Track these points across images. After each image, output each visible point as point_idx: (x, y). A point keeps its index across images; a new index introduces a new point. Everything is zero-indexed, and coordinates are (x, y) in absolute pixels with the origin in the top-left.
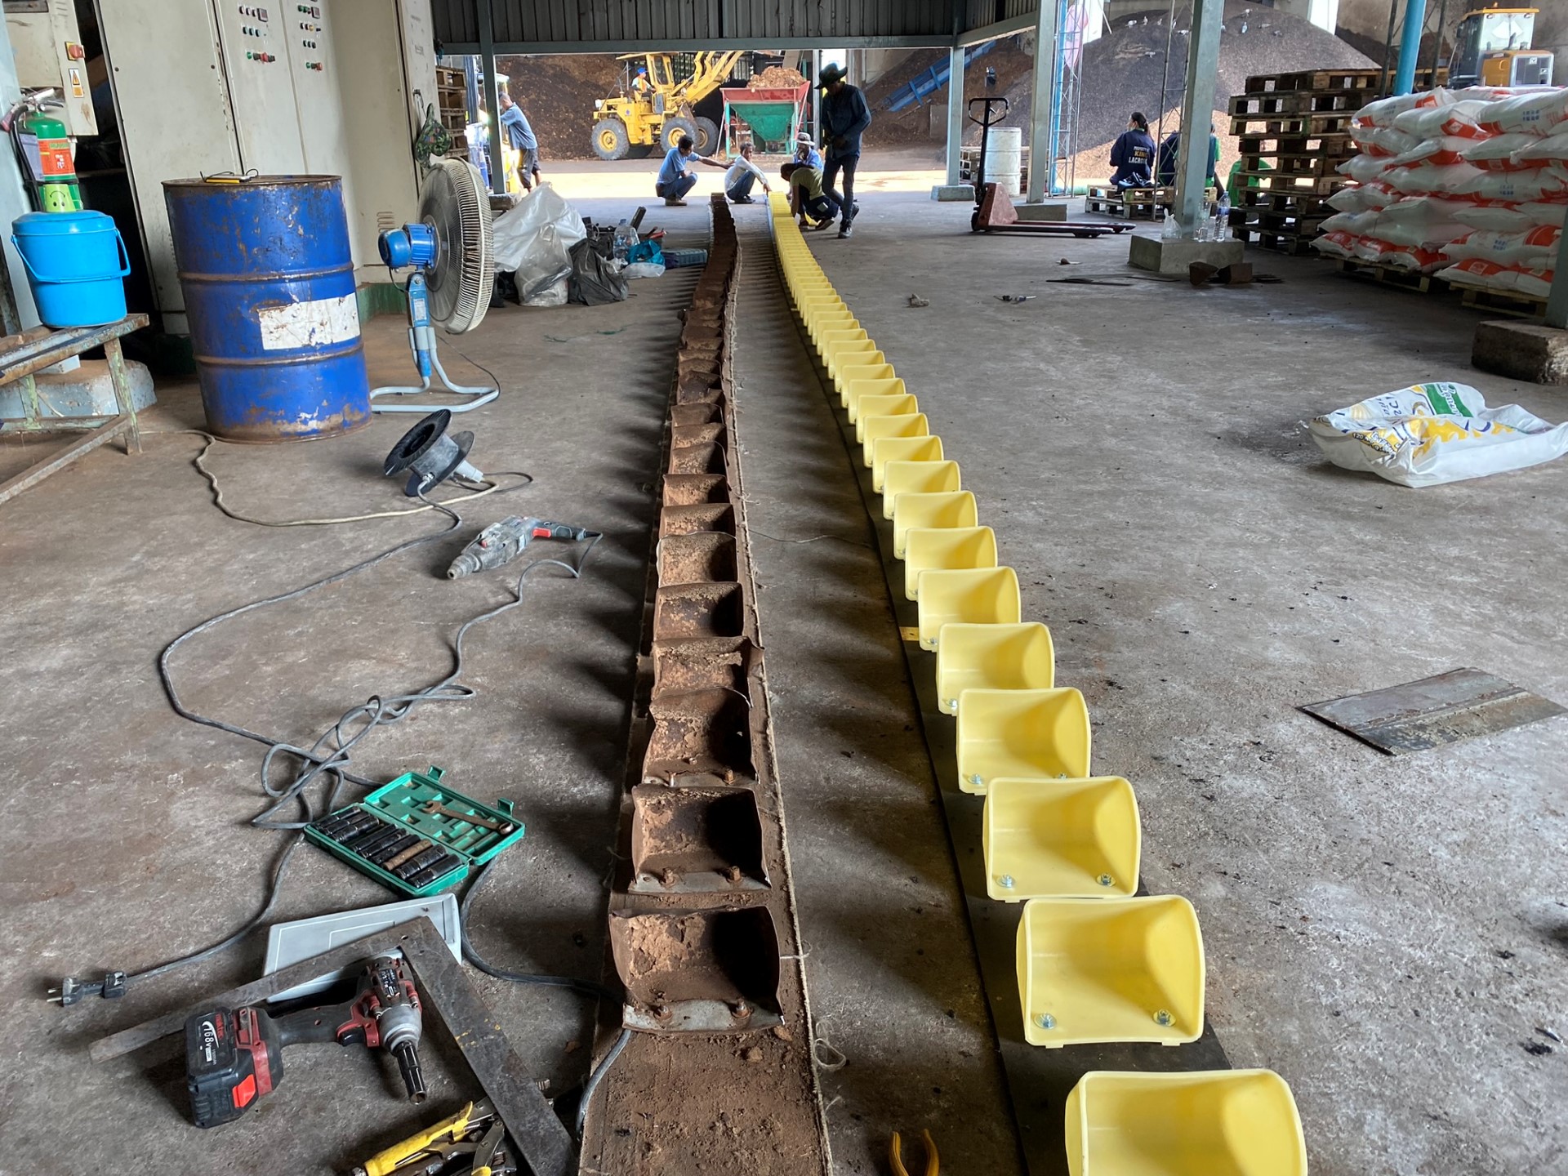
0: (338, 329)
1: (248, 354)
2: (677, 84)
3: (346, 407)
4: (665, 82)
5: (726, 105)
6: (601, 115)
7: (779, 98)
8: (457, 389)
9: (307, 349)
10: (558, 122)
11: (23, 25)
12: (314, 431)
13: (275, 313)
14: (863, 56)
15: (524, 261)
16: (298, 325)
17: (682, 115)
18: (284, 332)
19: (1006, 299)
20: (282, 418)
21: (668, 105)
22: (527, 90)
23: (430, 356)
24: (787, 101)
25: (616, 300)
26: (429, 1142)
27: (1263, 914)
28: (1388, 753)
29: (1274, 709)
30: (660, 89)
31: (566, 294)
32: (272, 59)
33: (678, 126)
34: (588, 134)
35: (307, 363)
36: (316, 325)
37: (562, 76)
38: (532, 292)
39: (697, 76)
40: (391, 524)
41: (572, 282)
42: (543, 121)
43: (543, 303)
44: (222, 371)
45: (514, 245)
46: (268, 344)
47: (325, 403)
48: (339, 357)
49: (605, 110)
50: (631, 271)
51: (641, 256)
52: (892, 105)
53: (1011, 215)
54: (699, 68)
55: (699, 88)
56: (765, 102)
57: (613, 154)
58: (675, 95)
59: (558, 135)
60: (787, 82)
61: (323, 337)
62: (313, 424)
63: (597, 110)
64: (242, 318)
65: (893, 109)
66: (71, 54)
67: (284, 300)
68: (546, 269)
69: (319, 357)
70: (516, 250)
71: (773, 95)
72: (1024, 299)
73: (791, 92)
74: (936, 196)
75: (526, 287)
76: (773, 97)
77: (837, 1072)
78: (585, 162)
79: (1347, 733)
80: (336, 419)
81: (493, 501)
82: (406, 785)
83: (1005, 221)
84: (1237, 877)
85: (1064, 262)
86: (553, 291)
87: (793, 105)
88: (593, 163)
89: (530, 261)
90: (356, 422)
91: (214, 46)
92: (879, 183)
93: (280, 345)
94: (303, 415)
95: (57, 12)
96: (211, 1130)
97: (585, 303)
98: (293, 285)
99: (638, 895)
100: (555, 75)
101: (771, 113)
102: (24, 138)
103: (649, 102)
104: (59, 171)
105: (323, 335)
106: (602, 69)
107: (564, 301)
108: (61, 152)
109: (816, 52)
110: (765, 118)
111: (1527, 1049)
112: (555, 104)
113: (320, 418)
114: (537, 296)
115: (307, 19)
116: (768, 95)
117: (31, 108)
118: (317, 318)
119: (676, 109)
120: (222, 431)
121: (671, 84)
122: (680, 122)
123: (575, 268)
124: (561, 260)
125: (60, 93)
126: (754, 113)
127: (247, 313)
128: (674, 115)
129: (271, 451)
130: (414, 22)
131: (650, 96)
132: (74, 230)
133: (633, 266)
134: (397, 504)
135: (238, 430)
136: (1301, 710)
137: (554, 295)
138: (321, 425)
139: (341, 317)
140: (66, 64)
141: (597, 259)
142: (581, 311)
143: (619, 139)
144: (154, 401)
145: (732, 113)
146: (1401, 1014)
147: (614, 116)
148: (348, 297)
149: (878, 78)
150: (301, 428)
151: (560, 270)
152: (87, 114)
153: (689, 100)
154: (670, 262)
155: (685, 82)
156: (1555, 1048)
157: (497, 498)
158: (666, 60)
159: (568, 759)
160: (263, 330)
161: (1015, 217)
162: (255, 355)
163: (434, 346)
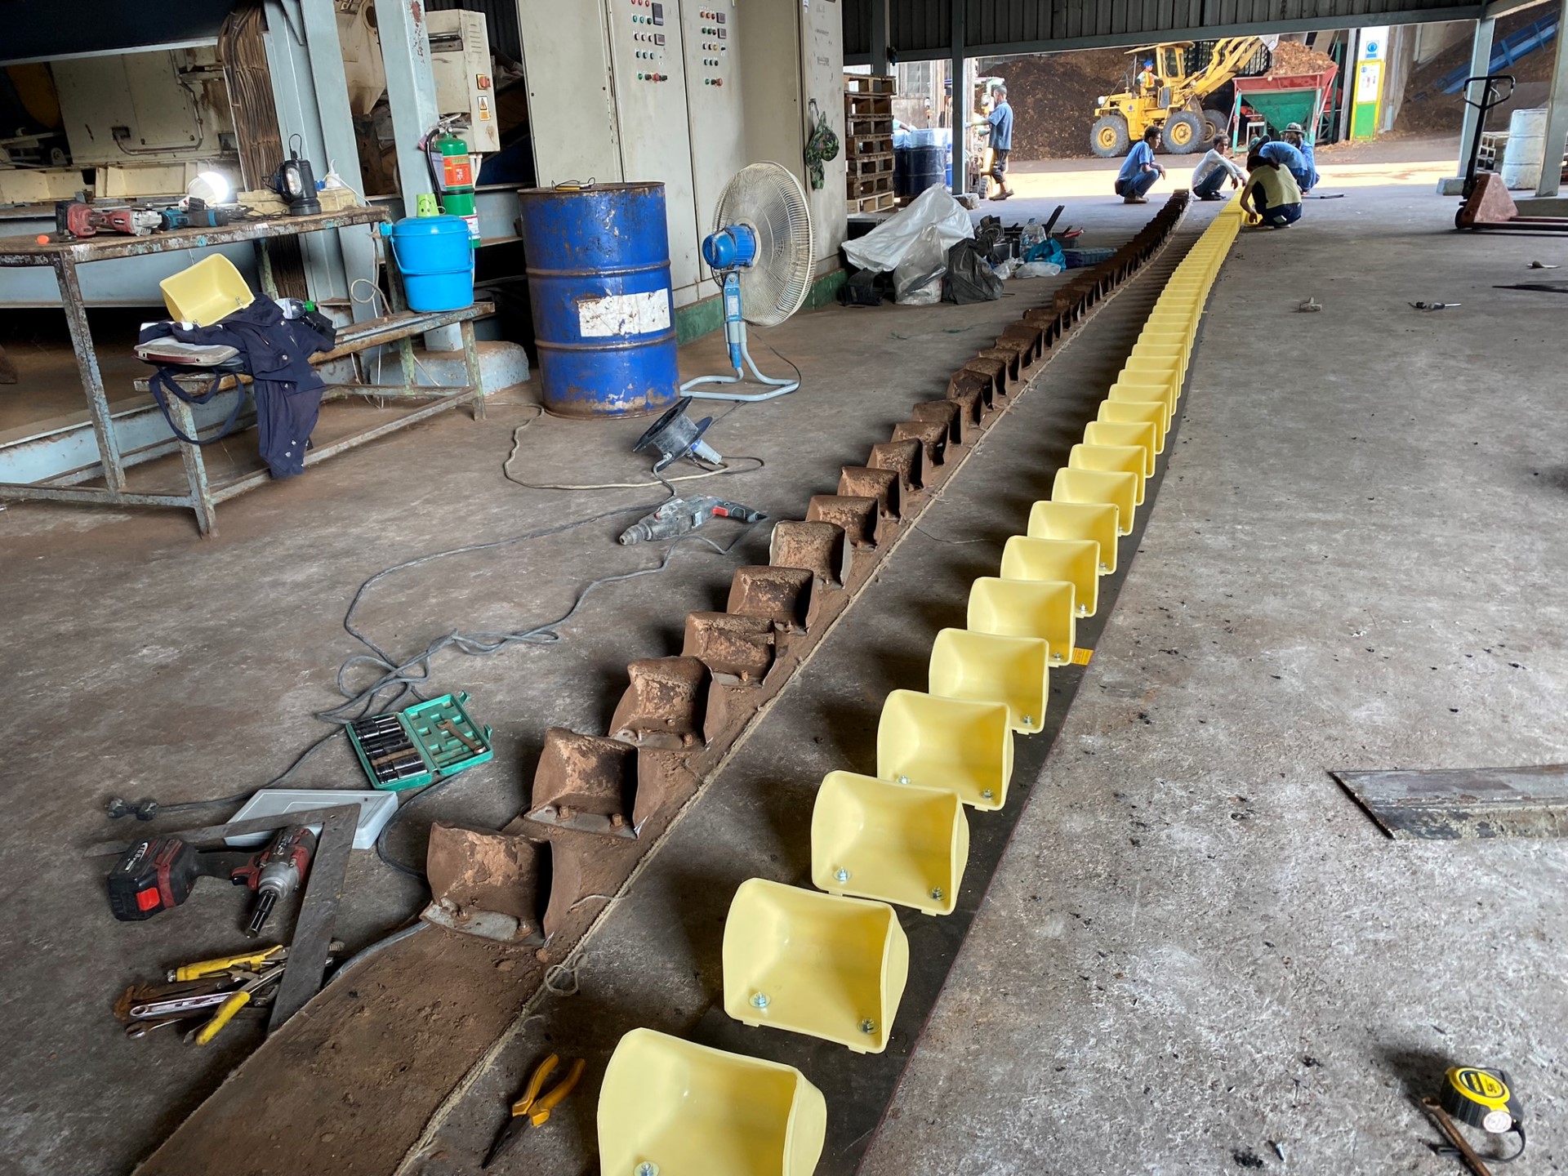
0: (646, 320)
1: (568, 341)
2: (1188, 75)
3: (650, 392)
4: (1175, 74)
5: (1238, 96)
6: (1103, 113)
7: (1300, 85)
8: (765, 379)
9: (616, 337)
10: (1061, 121)
11: (445, 62)
12: (620, 411)
13: (591, 305)
14: (1418, 33)
15: (904, 261)
16: (610, 316)
17: (1189, 109)
18: (598, 321)
19: (1420, 306)
20: (593, 397)
21: (1175, 98)
22: (1034, 90)
23: (740, 349)
24: (1309, 88)
25: (987, 299)
26: (229, 966)
27: (1079, 962)
28: (1389, 836)
29: (1301, 768)
30: (1168, 82)
31: (939, 293)
32: (664, 78)
33: (1183, 120)
34: (1089, 130)
35: (617, 350)
36: (626, 317)
37: (1073, 73)
38: (906, 291)
39: (1210, 67)
40: (620, 493)
41: (947, 281)
42: (1046, 120)
43: (915, 302)
44: (551, 354)
45: (895, 246)
46: (585, 332)
47: (630, 387)
48: (645, 346)
49: (1108, 107)
50: (1025, 270)
51: (1042, 255)
52: (1449, 86)
53: (1507, 211)
54: (1216, 58)
55: (1213, 77)
56: (1283, 91)
57: (1111, 151)
58: (1184, 87)
59: (1060, 134)
60: (1312, 67)
61: (631, 328)
62: (619, 405)
63: (1099, 107)
64: (565, 308)
65: (1448, 91)
66: (481, 84)
67: (598, 294)
68: (922, 269)
69: (627, 345)
70: (897, 250)
71: (1292, 82)
72: (1442, 307)
73: (1314, 78)
74: (1441, 190)
75: (902, 285)
76: (1293, 84)
77: (564, 998)
78: (1083, 161)
79: (1363, 807)
80: (640, 401)
81: (716, 481)
82: (444, 704)
83: (1499, 218)
84: (1088, 922)
85: (1536, 266)
86: (926, 290)
87: (1314, 92)
88: (1091, 161)
89: (908, 261)
90: (658, 406)
91: (606, 70)
92: (1403, 176)
93: (594, 333)
94: (611, 396)
95: (471, 50)
96: (126, 923)
97: (956, 302)
98: (608, 280)
99: (531, 821)
100: (1064, 74)
101: (1289, 103)
102: (434, 156)
103: (1155, 96)
104: (458, 182)
105: (631, 325)
106: (1115, 64)
107: (937, 300)
108: (461, 166)
109: (1353, 32)
110: (1282, 107)
111: (1236, 1158)
112: (1061, 102)
113: (626, 400)
114: (910, 294)
115: (713, 40)
116: (1286, 83)
117: (442, 131)
118: (627, 310)
119: (1183, 102)
120: (551, 406)
121: (1181, 76)
122: (1185, 116)
123: (950, 267)
124: (938, 258)
125: (467, 116)
126: (1269, 103)
127: (569, 305)
128: (1179, 109)
129: (582, 427)
130: (819, 35)
131: (1156, 90)
132: (434, 231)
133: (1028, 266)
134: (639, 477)
135: (560, 406)
136: (1331, 775)
137: (928, 294)
138: (627, 406)
139: (650, 310)
140: (475, 92)
141: (974, 259)
142: (953, 308)
143: (1118, 136)
144: (528, 378)
145: (1244, 103)
146: (1128, 1087)
147: (1116, 113)
148: (658, 292)
149: (1433, 57)
150: (609, 407)
151: (935, 269)
152: (491, 134)
153: (1198, 92)
154: (1071, 261)
155: (1196, 74)
156: (1271, 1165)
157: (721, 479)
158: (1179, 52)
159: (586, 705)
160: (581, 319)
161: (1514, 213)
162: (574, 341)
163: (744, 340)
